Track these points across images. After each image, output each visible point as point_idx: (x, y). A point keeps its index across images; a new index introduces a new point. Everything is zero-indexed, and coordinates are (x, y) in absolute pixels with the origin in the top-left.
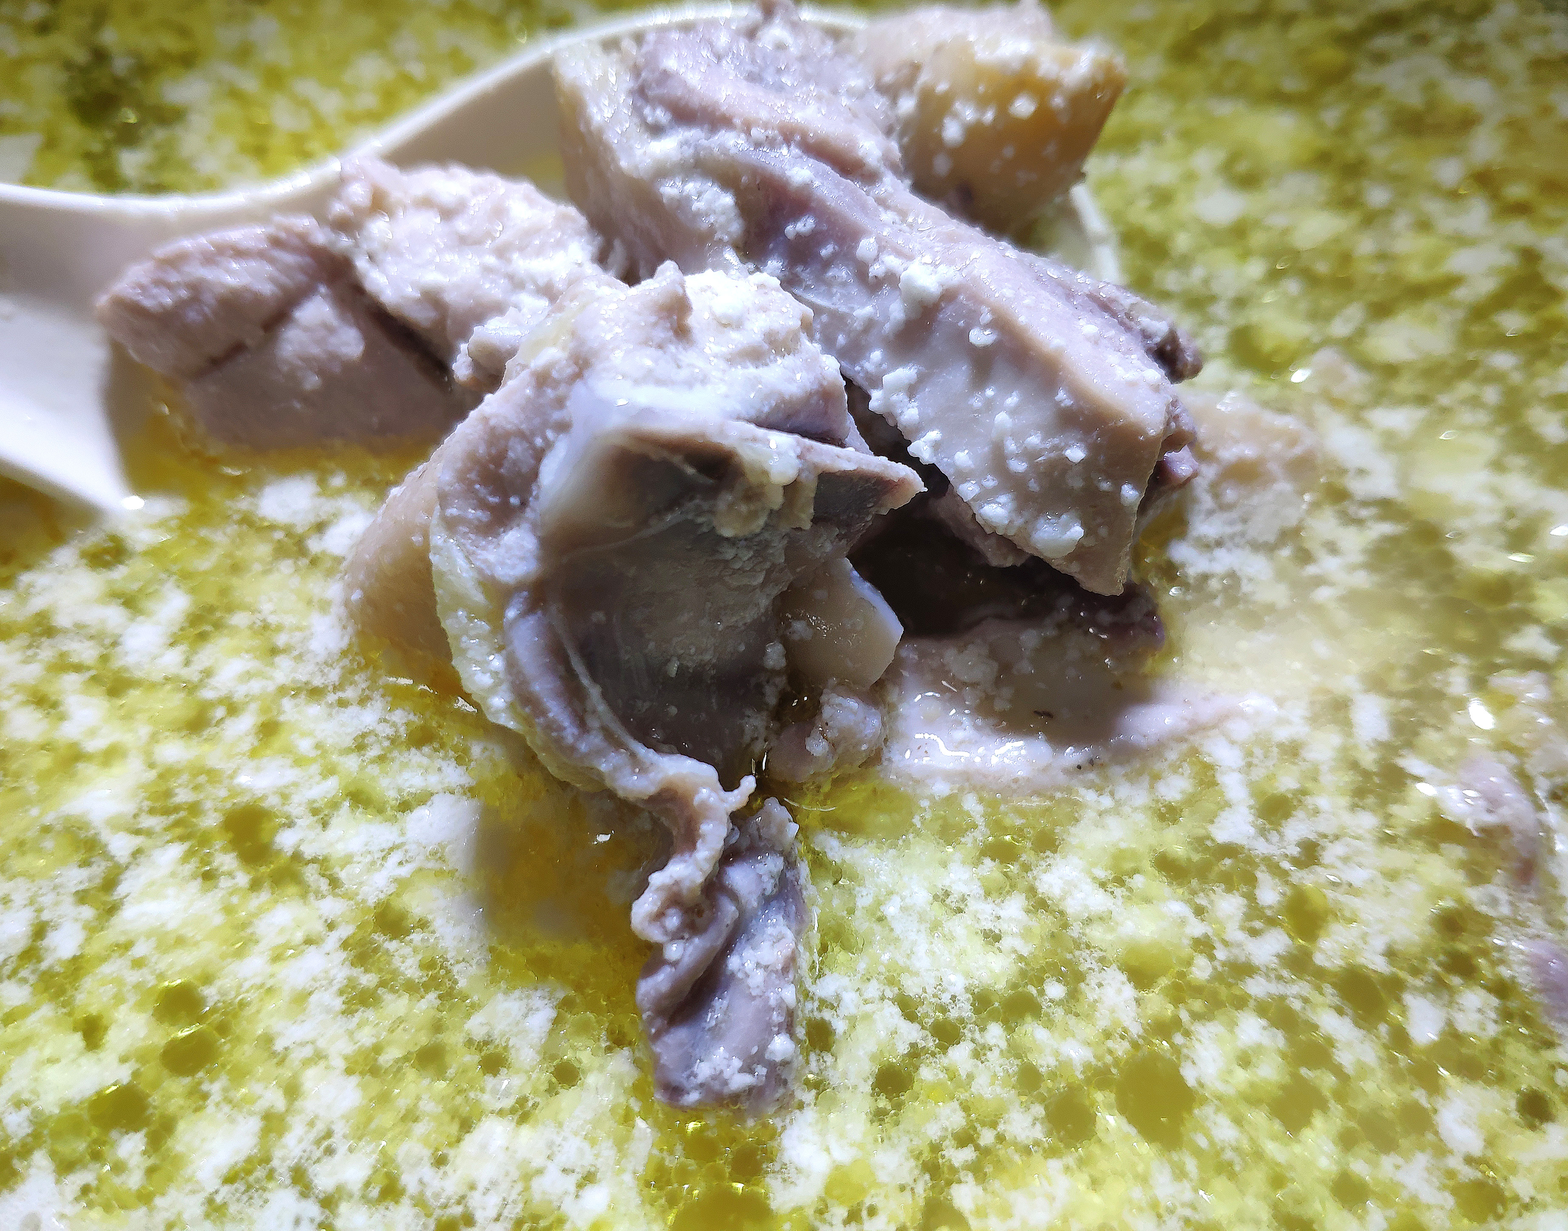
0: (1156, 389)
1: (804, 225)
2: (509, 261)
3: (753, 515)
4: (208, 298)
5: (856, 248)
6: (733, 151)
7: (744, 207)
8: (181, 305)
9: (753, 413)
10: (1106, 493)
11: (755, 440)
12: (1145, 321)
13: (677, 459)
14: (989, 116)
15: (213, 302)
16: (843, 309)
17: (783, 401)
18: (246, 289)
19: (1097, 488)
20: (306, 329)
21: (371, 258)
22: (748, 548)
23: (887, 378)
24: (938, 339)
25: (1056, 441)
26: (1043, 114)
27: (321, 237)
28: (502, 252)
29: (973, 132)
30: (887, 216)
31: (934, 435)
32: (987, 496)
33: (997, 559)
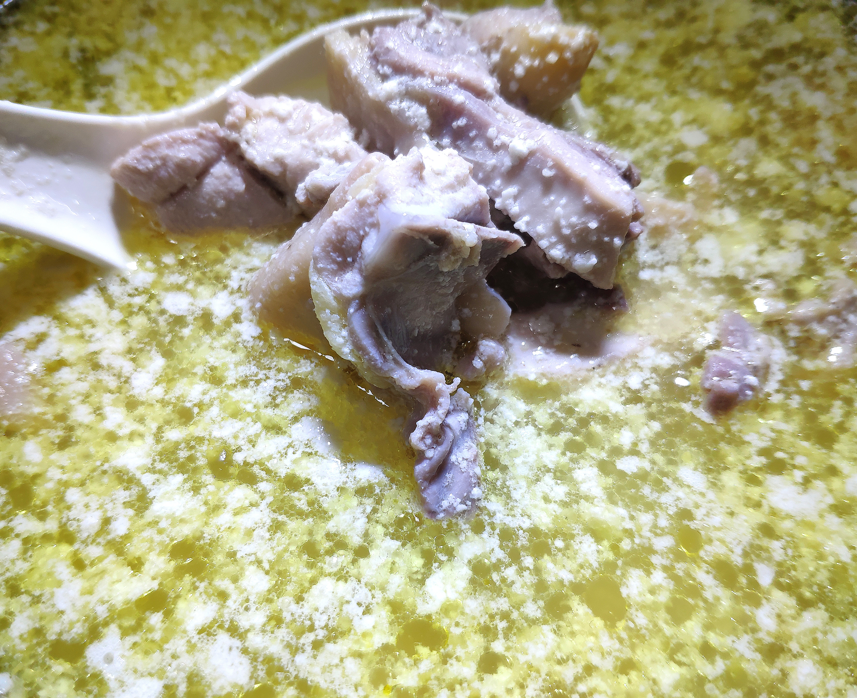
0: (628, 194)
1: (461, 122)
2: (314, 142)
3: (456, 261)
4: (170, 164)
5: (486, 132)
6: (426, 88)
7: (431, 114)
8: (157, 168)
9: (453, 214)
10: (607, 243)
11: (458, 227)
12: (618, 161)
13: (426, 238)
14: (537, 63)
15: (172, 166)
16: (481, 161)
17: (465, 208)
18: (188, 159)
19: (603, 241)
20: (217, 178)
21: (248, 142)
22: (449, 276)
23: (504, 193)
24: (526, 174)
25: (583, 219)
26: (562, 61)
27: (222, 133)
28: (311, 138)
29: (529, 71)
30: (499, 116)
31: (526, 218)
32: (552, 245)
33: (554, 275)
